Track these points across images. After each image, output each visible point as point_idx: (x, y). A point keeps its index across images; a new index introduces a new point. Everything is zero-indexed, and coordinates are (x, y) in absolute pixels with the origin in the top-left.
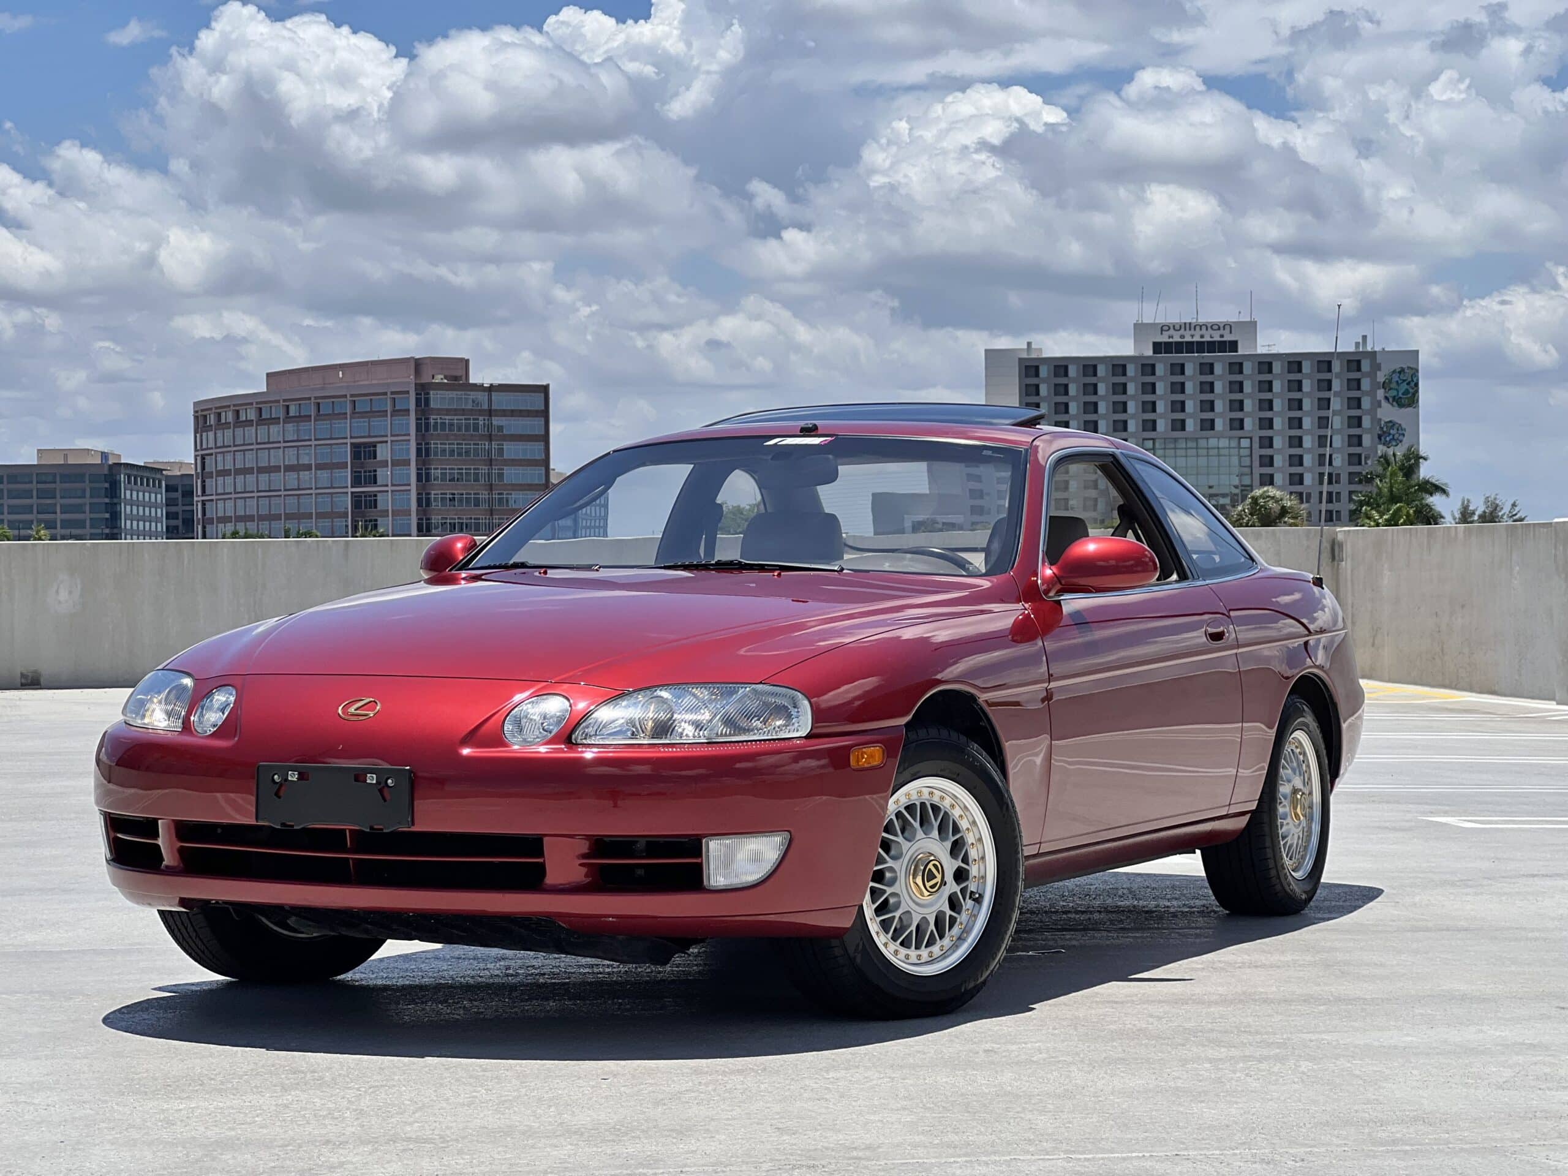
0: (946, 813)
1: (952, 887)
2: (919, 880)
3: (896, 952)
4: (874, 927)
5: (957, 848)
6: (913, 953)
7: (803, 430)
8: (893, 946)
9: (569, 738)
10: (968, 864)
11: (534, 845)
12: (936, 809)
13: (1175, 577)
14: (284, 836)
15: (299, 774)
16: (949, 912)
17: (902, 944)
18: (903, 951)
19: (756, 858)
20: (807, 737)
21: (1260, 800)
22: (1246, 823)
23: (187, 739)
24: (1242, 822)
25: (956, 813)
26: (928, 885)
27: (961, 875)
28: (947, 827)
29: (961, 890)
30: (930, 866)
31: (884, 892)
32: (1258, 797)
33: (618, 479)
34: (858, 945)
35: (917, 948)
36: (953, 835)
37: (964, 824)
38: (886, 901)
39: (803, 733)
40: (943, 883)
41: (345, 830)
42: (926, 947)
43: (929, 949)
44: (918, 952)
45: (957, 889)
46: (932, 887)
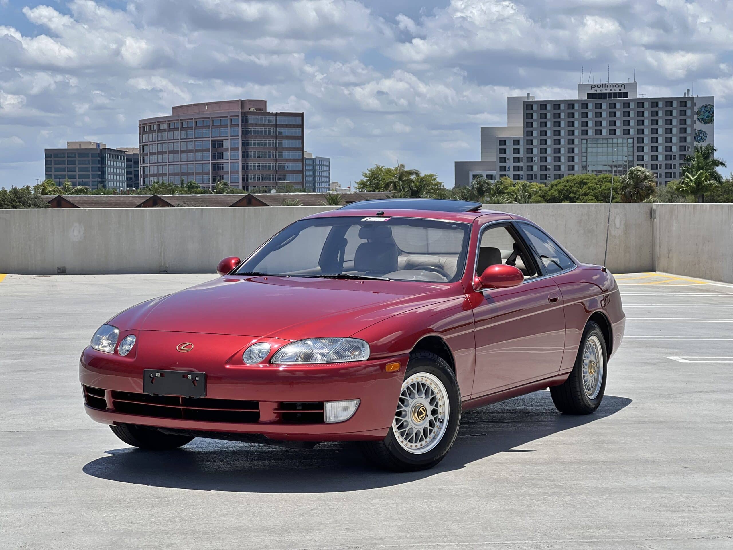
0: (428, 386)
1: (431, 417)
2: (416, 415)
3: (407, 444)
4: (397, 434)
5: (433, 401)
6: (414, 445)
7: (377, 214)
8: (405, 442)
9: (270, 361)
10: (437, 407)
11: (255, 405)
12: (424, 385)
13: (536, 275)
14: (156, 399)
15: (161, 374)
16: (429, 427)
17: (409, 441)
18: (410, 444)
19: (346, 409)
20: (368, 360)
21: (574, 367)
22: (568, 377)
23: (116, 357)
24: (566, 377)
25: (432, 386)
26: (420, 417)
27: (434, 412)
28: (428, 392)
29: (435, 418)
30: (421, 409)
31: (402, 420)
32: (573, 366)
33: (301, 232)
34: (390, 443)
35: (416, 442)
36: (431, 396)
37: (436, 391)
38: (402, 424)
39: (366, 358)
40: (427, 416)
41: (179, 397)
42: (419, 442)
43: (421, 443)
44: (416, 444)
45: (432, 418)
46: (421, 418)
